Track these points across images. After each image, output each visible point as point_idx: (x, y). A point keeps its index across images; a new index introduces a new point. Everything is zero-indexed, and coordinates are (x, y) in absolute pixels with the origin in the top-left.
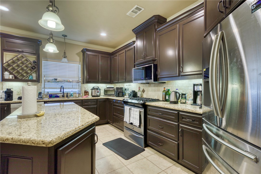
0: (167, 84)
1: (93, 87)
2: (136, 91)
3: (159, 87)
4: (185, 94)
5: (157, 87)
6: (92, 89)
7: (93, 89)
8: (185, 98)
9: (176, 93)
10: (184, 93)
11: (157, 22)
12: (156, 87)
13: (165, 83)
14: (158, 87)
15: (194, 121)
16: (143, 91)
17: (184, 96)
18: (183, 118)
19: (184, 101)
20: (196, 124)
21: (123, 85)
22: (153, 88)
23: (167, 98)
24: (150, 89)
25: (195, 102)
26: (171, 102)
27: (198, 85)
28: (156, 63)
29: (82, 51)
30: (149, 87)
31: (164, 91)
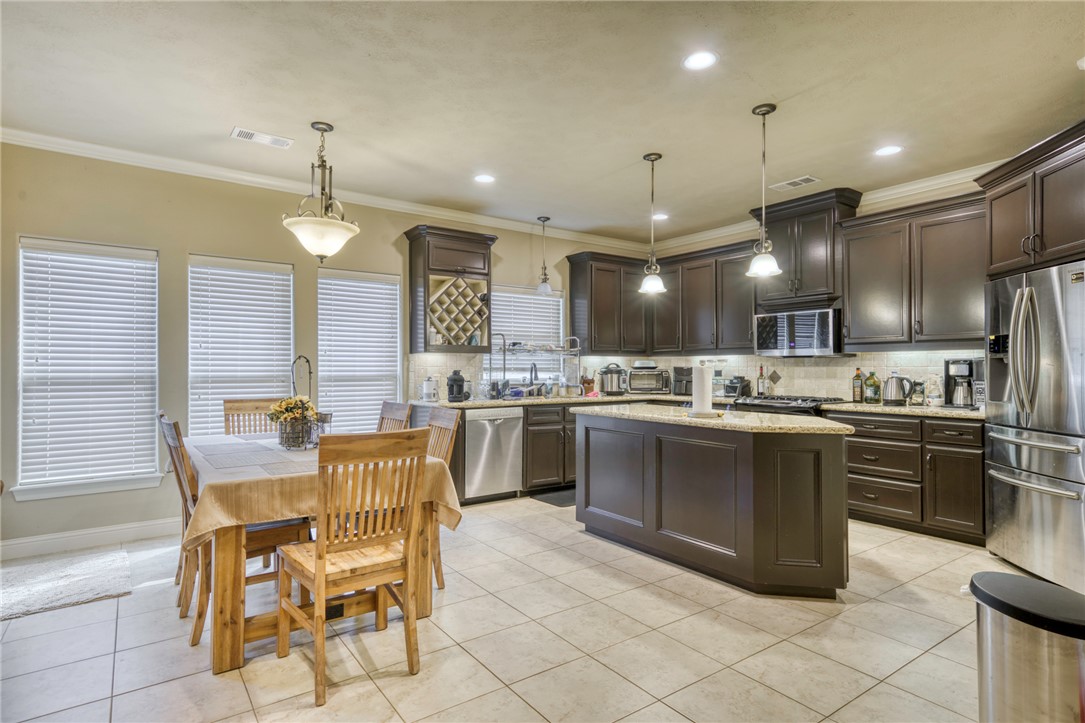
0: (862, 359)
1: (607, 367)
2: (746, 378)
3: (835, 368)
4: (921, 384)
5: (828, 365)
6: (605, 373)
7: (608, 371)
8: (923, 392)
9: (901, 380)
10: (920, 381)
11: (838, 202)
12: (824, 366)
13: (855, 355)
14: (830, 368)
15: (961, 435)
16: (774, 378)
17: (918, 388)
18: (934, 431)
19: (920, 400)
20: (967, 440)
21: (688, 361)
22: (813, 369)
23: (869, 393)
24: (799, 371)
25: (949, 400)
26: (887, 403)
27: (956, 362)
28: (837, 305)
29: (568, 258)
30: (797, 365)
31: (858, 377)
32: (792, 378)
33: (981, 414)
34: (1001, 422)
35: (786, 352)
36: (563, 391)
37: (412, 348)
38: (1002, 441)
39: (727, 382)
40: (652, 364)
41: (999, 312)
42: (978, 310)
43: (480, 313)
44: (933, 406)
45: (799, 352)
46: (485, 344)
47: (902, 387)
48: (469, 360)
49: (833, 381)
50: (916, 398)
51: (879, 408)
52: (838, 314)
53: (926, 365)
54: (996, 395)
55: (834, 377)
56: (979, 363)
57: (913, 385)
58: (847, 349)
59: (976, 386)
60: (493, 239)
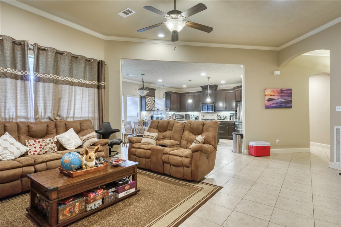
0: (218, 113)
3: (214, 114)
11: (215, 87)
12: (212, 114)
15: (232, 124)
18: (228, 124)
21: (188, 113)
22: (210, 114)
23: (219, 118)
24: (208, 115)
25: (230, 119)
26: (222, 120)
27: (231, 113)
28: (215, 104)
29: (165, 92)
30: (207, 114)
31: (217, 116)
32: (206, 116)
33: (234, 121)
34: (237, 122)
35: (206, 111)
36: (165, 119)
37: (141, 110)
38: (237, 124)
39: (195, 117)
40: (180, 113)
41: (236, 106)
42: (234, 104)
43: (153, 104)
44: (228, 120)
45: (208, 112)
46: (154, 110)
47: (224, 117)
48: (150, 113)
49: (213, 116)
50: (226, 119)
51: (221, 121)
52: (215, 105)
53: (227, 114)
54: (236, 118)
55: (214, 116)
56: (234, 113)
57: (226, 117)
58: (216, 111)
59: (234, 117)
60: (155, 89)
